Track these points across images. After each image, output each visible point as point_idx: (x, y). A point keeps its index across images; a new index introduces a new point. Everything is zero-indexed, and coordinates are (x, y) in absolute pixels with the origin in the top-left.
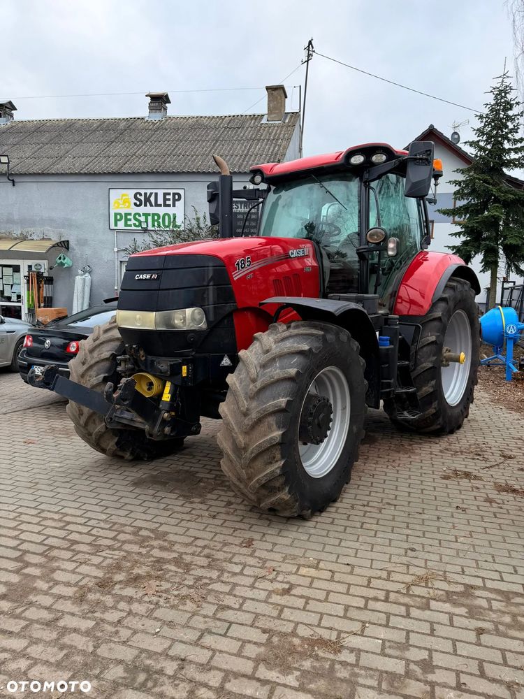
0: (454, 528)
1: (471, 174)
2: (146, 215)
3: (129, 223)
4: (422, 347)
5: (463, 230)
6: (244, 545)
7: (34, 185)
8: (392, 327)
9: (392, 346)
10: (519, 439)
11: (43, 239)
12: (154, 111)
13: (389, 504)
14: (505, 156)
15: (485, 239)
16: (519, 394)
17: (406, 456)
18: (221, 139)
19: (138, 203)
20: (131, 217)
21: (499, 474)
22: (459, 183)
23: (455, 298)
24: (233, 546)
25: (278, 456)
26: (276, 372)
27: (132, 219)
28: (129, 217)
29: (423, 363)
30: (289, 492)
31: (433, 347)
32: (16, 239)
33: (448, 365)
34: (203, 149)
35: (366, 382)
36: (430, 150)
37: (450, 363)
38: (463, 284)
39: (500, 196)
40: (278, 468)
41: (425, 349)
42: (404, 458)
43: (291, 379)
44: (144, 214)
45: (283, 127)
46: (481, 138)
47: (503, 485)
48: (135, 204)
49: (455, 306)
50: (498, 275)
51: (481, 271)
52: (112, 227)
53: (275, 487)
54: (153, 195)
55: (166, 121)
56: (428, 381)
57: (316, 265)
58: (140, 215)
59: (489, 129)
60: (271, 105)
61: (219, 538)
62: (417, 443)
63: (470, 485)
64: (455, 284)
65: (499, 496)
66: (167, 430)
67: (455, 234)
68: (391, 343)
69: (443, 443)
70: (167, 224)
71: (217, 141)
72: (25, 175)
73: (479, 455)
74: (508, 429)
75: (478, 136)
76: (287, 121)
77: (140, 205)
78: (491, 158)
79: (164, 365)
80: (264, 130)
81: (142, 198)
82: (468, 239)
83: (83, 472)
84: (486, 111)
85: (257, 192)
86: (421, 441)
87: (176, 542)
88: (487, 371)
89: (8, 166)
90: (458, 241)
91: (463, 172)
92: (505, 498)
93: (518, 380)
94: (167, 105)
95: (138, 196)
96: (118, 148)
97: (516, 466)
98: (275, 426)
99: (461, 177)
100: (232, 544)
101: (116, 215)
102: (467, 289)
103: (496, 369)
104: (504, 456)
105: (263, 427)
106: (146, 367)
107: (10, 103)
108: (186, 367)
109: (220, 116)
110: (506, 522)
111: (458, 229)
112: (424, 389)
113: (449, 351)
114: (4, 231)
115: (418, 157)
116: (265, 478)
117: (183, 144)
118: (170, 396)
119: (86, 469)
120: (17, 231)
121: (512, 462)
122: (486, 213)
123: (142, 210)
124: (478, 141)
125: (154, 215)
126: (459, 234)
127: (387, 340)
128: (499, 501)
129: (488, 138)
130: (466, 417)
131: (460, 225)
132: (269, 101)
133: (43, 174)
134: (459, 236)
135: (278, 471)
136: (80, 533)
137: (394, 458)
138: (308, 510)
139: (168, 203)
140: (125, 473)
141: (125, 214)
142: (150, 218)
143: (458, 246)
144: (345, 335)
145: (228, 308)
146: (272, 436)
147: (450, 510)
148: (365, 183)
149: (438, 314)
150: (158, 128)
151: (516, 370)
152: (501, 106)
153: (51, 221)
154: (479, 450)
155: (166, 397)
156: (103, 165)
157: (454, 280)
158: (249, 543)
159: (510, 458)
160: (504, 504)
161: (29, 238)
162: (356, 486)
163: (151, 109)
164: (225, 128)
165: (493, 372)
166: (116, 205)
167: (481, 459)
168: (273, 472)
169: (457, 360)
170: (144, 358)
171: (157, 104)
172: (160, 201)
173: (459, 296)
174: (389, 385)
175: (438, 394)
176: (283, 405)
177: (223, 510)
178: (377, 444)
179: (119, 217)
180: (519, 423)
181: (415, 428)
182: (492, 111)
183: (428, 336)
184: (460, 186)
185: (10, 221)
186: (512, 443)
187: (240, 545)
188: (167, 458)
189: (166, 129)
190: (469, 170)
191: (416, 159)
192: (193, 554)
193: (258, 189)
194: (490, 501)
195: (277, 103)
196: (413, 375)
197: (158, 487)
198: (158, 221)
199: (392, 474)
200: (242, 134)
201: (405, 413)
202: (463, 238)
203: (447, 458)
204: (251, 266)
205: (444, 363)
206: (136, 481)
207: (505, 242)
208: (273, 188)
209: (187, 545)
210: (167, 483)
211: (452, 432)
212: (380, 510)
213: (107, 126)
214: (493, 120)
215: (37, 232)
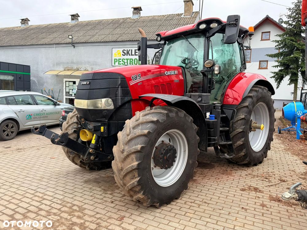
0: (236, 221)
1: (284, 37)
2: (127, 59)
3: (120, 63)
4: (237, 121)
5: (279, 64)
6: (119, 219)
7: (82, 47)
8: (217, 110)
9: (216, 120)
10: (293, 171)
11: (85, 70)
12: (135, 14)
13: (205, 203)
14: (302, 28)
15: (291, 69)
16: (301, 146)
17: (227, 176)
18: (162, 25)
19: (124, 54)
20: (121, 60)
21: (274, 190)
22: (278, 42)
23: (257, 96)
24: (113, 219)
25: (137, 175)
26: (138, 131)
27: (122, 61)
28: (120, 60)
29: (237, 129)
30: (143, 194)
31: (243, 121)
32: (74, 70)
33: (255, 131)
34: (153, 29)
35: (198, 138)
36: (237, 19)
37: (256, 129)
38: (263, 89)
39: (299, 47)
40: (136, 181)
41: (239, 122)
42: (225, 177)
43: (144, 135)
44: (126, 59)
45: (190, 18)
46: (289, 19)
47: (275, 197)
48: (123, 55)
49: (257, 100)
50: (298, 86)
51: (288, 84)
52: (113, 65)
53: (136, 191)
54: (130, 50)
55: (140, 18)
56: (240, 139)
57: (183, 79)
58: (125, 60)
59: (294, 15)
60: (186, 9)
61: (109, 214)
62: (235, 170)
63: (255, 195)
64: (257, 89)
65: (269, 203)
66: (92, 158)
67: (275, 66)
68: (215, 119)
69: (249, 170)
70: (136, 63)
71: (160, 26)
72: (79, 43)
73: (267, 178)
74: (288, 165)
75: (288, 19)
76: (193, 16)
77: (125, 55)
78: (295, 28)
79: (91, 126)
80: (182, 20)
81: (126, 52)
82: (283, 68)
83: (66, 174)
84: (292, 6)
85: (159, 45)
86: (237, 169)
87: (87, 214)
88: (287, 134)
89: (72, 40)
90: (277, 70)
91: (280, 36)
92: (273, 204)
93: (302, 139)
94: (141, 11)
95: (124, 51)
96: (118, 31)
97: (286, 186)
98: (135, 159)
99: (279, 39)
100: (113, 218)
101: (115, 59)
102: (266, 92)
103: (293, 133)
104: (281, 180)
105: (129, 160)
106: (85, 127)
107: (77, 14)
108: (103, 127)
109: (163, 15)
110: (268, 219)
111: (277, 64)
112: (238, 142)
113: (256, 123)
114: (70, 67)
115: (231, 23)
116: (130, 186)
117: (145, 28)
118: (95, 141)
119: (69, 172)
120: (75, 67)
121: (284, 184)
122: (292, 56)
123: (126, 57)
124: (289, 21)
125: (130, 59)
126: (277, 66)
127: (213, 117)
128: (268, 206)
129: (294, 19)
130: (266, 157)
131: (277, 62)
132: (185, 7)
133: (85, 43)
134: (277, 67)
135: (136, 183)
136: (46, 205)
137: (219, 177)
138: (157, 203)
139: (136, 54)
140: (84, 176)
141: (119, 59)
142: (129, 61)
143: (277, 72)
144: (182, 113)
145: (127, 99)
146: (133, 164)
147: (237, 209)
148: (207, 38)
149: (246, 104)
150: (136, 21)
151: (301, 134)
152: (301, 3)
153: (89, 62)
154: (268, 175)
155: (93, 142)
156: (111, 38)
157: (258, 87)
158: (122, 218)
159: (284, 181)
160: (271, 208)
161: (80, 70)
162: (192, 191)
163: (134, 13)
164: (165, 20)
165: (291, 134)
166: (115, 55)
167: (267, 181)
168: (133, 183)
169: (259, 128)
170: (84, 122)
171: (136, 11)
172: (133, 53)
173: (260, 95)
174: (214, 140)
175: (246, 145)
176: (139, 149)
177: (119, 199)
178: (214, 169)
179: (116, 60)
180: (296, 162)
181: (235, 162)
182: (296, 6)
183: (241, 115)
184: (278, 43)
185: (72, 63)
186: (288, 173)
187: (117, 220)
188: (107, 170)
189: (139, 22)
190: (283, 35)
191: (230, 24)
192: (91, 222)
193: (160, 44)
194: (263, 205)
195: (189, 8)
196: (232, 135)
197: (95, 184)
198: (132, 62)
199: (215, 185)
200: (172, 22)
201: (226, 155)
202: (279, 68)
203: (249, 179)
204: (140, 79)
205: (253, 129)
206: (87, 180)
207: (302, 70)
208: (167, 42)
209: (91, 216)
210: (100, 182)
211: (255, 165)
212: (199, 205)
213: (115, 22)
214: (296, 10)
215: (83, 67)
